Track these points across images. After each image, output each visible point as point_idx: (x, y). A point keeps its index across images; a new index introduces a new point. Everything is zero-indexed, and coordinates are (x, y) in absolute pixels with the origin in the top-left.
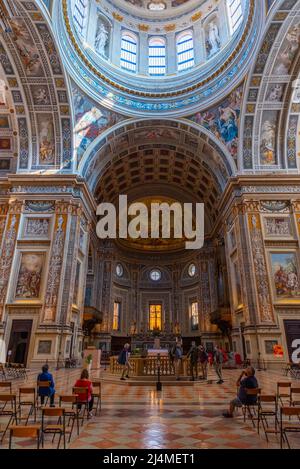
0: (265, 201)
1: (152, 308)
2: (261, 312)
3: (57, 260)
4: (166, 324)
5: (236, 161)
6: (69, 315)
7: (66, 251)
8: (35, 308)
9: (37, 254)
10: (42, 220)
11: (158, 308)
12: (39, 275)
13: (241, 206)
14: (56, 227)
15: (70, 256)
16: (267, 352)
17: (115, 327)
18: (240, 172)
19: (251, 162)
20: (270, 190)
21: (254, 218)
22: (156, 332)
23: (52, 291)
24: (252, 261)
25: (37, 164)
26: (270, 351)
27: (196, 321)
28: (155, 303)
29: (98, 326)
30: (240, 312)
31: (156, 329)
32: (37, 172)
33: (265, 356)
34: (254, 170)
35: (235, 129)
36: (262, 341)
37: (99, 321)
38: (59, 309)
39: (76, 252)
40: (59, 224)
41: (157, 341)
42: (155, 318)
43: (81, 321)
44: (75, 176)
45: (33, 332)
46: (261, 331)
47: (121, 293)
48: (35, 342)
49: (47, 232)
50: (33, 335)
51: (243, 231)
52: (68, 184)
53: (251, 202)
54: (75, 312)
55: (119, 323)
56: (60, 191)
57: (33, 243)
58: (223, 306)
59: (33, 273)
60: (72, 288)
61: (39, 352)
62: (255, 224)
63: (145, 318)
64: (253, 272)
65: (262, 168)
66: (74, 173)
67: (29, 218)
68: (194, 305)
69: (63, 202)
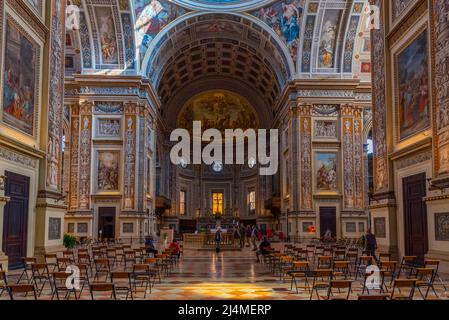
0: (317, 105)
1: (215, 195)
2: (303, 200)
3: (130, 158)
4: (227, 209)
5: (295, 63)
6: (145, 203)
7: (137, 149)
8: (117, 198)
9: (112, 152)
10: (112, 121)
11: (220, 195)
12: (117, 171)
13: (295, 110)
14: (127, 128)
15: (141, 154)
16: (304, 231)
17: (182, 211)
18: (298, 75)
19: (309, 65)
20: (324, 94)
21: (306, 121)
22: (218, 216)
23: (129, 184)
24: (299, 159)
25: (101, 64)
26: (306, 229)
27: (253, 207)
28: (217, 192)
29: (167, 211)
30: (287, 201)
31: (218, 213)
32: (102, 72)
33: (301, 233)
34: (311, 73)
35: (297, 29)
36: (300, 223)
37: (169, 207)
38: (136, 199)
39: (146, 150)
40: (129, 125)
41: (218, 223)
42: (218, 204)
43: (154, 208)
44: (139, 78)
45: (117, 216)
46: (300, 215)
47: (186, 183)
48: (119, 224)
49: (118, 132)
50: (117, 219)
51: (295, 133)
52: (134, 85)
53: (305, 105)
54: (149, 200)
55: (185, 208)
56: (126, 93)
57: (107, 142)
58: (274, 195)
59: (111, 169)
60: (145, 182)
61: (124, 231)
62: (306, 127)
63: (208, 204)
64: (300, 169)
65: (319, 71)
66: (138, 73)
67: (100, 119)
68: (251, 194)
69: (130, 104)
